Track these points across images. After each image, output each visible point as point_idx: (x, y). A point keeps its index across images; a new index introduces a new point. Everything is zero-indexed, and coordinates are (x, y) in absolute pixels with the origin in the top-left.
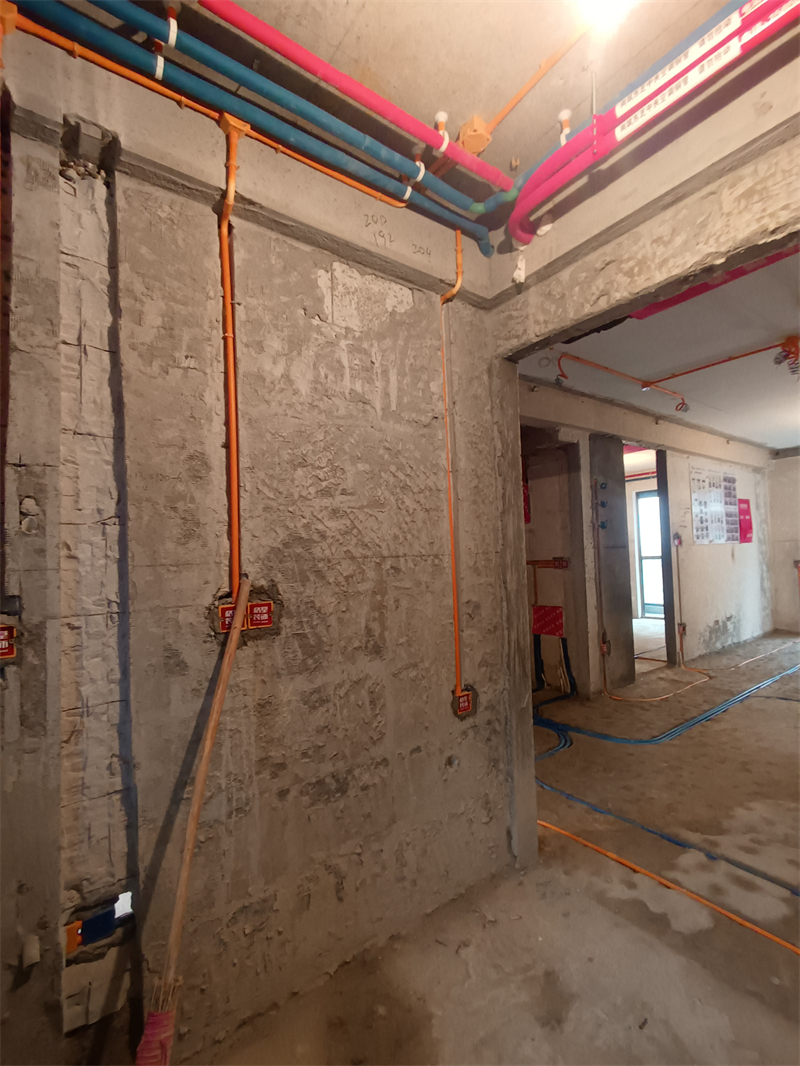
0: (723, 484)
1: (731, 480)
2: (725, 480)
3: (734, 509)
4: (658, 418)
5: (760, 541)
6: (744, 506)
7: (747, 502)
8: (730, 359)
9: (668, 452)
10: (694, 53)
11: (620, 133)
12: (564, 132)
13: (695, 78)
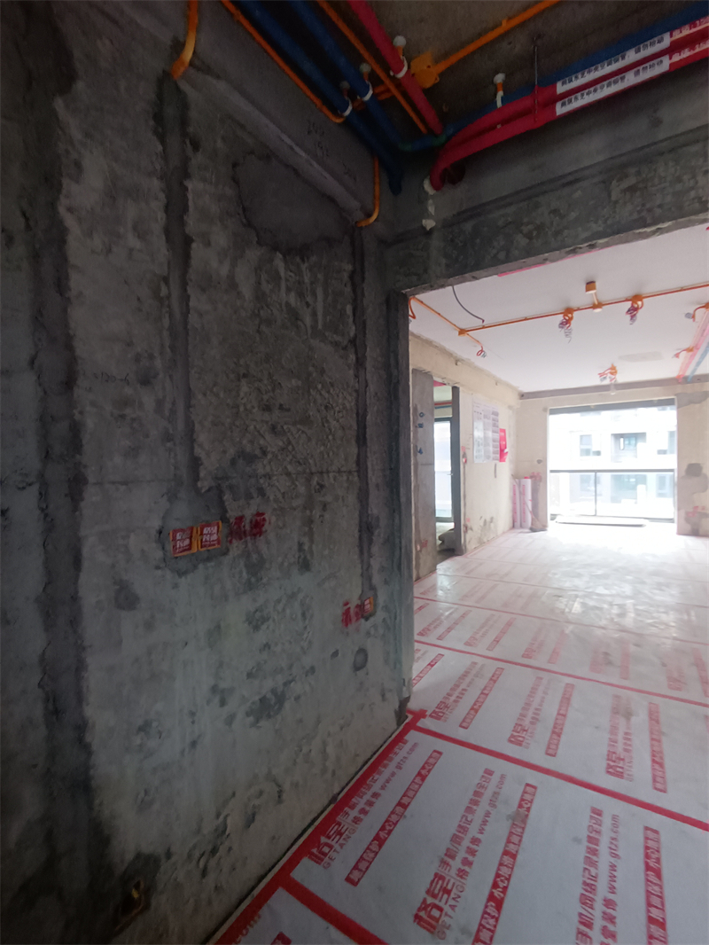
0: (493, 416)
1: (496, 414)
2: (492, 413)
3: (497, 436)
4: (457, 361)
5: (509, 461)
6: (503, 434)
7: (504, 431)
9: (461, 389)
10: (632, 56)
11: (560, 110)
12: (500, 94)
13: (631, 79)
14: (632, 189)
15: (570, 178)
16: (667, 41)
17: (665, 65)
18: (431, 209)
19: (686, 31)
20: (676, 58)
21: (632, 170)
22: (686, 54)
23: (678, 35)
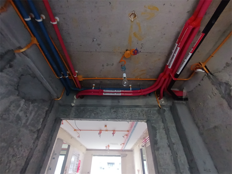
0: (78, 156)
1: (79, 155)
3: (78, 163)
4: (72, 137)
5: (80, 172)
6: (80, 162)
7: (80, 161)
8: (91, 130)
9: (71, 146)
10: (115, 91)
11: (104, 94)
12: (93, 87)
13: (115, 94)
14: (115, 112)
15: (104, 106)
16: (121, 91)
17: (120, 94)
18: (75, 102)
19: (123, 91)
20: (122, 94)
21: (115, 108)
22: (123, 94)
23: (122, 91)
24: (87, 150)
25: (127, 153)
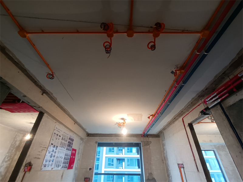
2: (69, 139)
3: (69, 153)
5: (76, 169)
7: (75, 150)
9: (45, 114)
24: (89, 135)
25: (151, 139)
